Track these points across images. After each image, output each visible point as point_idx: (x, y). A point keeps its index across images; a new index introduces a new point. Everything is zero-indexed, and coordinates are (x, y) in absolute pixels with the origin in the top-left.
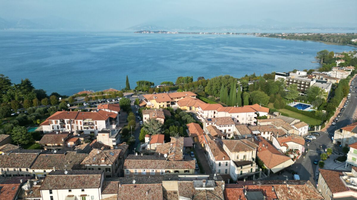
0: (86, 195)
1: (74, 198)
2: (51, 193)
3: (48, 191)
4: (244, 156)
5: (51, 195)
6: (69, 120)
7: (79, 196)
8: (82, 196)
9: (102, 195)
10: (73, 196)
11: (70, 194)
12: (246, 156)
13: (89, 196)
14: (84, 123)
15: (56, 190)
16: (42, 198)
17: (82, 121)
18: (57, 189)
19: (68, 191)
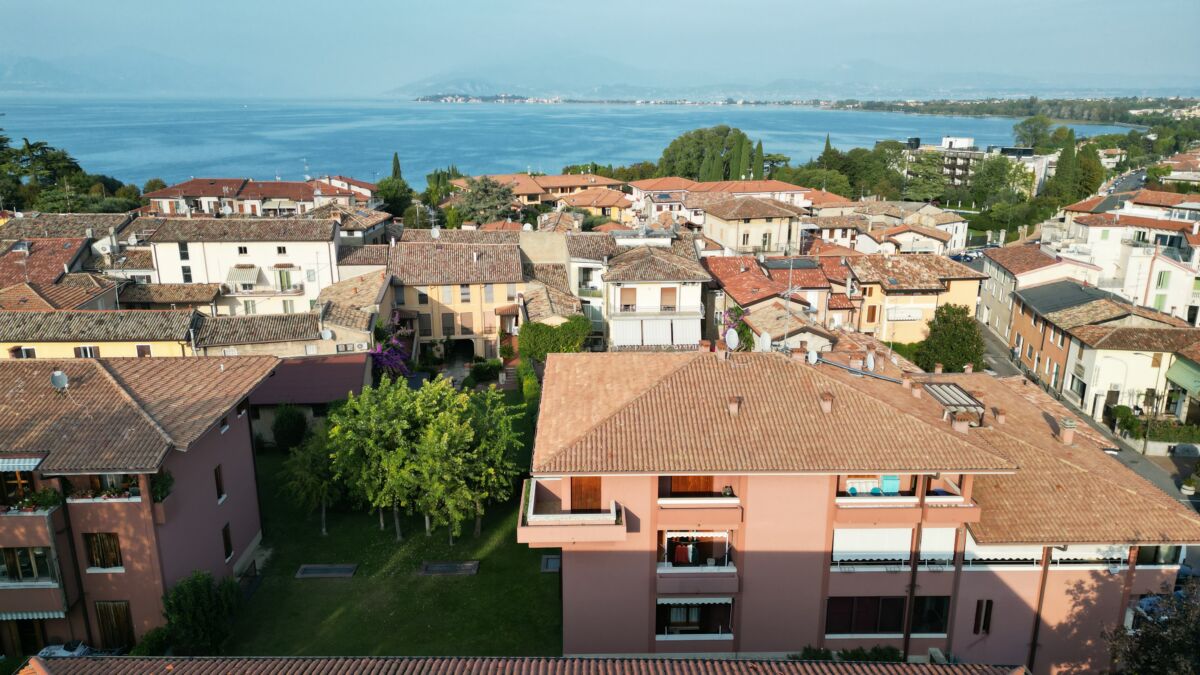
0: (291, 266)
1: (255, 272)
2: (184, 256)
3: (175, 247)
4: (765, 236)
5: (185, 263)
6: (215, 199)
7: (270, 268)
8: (278, 266)
9: (340, 267)
10: (252, 267)
11: (244, 260)
12: (770, 235)
13: (300, 268)
14: (264, 210)
15: (200, 244)
16: (156, 272)
17: (257, 203)
18: (203, 242)
19: (237, 251)
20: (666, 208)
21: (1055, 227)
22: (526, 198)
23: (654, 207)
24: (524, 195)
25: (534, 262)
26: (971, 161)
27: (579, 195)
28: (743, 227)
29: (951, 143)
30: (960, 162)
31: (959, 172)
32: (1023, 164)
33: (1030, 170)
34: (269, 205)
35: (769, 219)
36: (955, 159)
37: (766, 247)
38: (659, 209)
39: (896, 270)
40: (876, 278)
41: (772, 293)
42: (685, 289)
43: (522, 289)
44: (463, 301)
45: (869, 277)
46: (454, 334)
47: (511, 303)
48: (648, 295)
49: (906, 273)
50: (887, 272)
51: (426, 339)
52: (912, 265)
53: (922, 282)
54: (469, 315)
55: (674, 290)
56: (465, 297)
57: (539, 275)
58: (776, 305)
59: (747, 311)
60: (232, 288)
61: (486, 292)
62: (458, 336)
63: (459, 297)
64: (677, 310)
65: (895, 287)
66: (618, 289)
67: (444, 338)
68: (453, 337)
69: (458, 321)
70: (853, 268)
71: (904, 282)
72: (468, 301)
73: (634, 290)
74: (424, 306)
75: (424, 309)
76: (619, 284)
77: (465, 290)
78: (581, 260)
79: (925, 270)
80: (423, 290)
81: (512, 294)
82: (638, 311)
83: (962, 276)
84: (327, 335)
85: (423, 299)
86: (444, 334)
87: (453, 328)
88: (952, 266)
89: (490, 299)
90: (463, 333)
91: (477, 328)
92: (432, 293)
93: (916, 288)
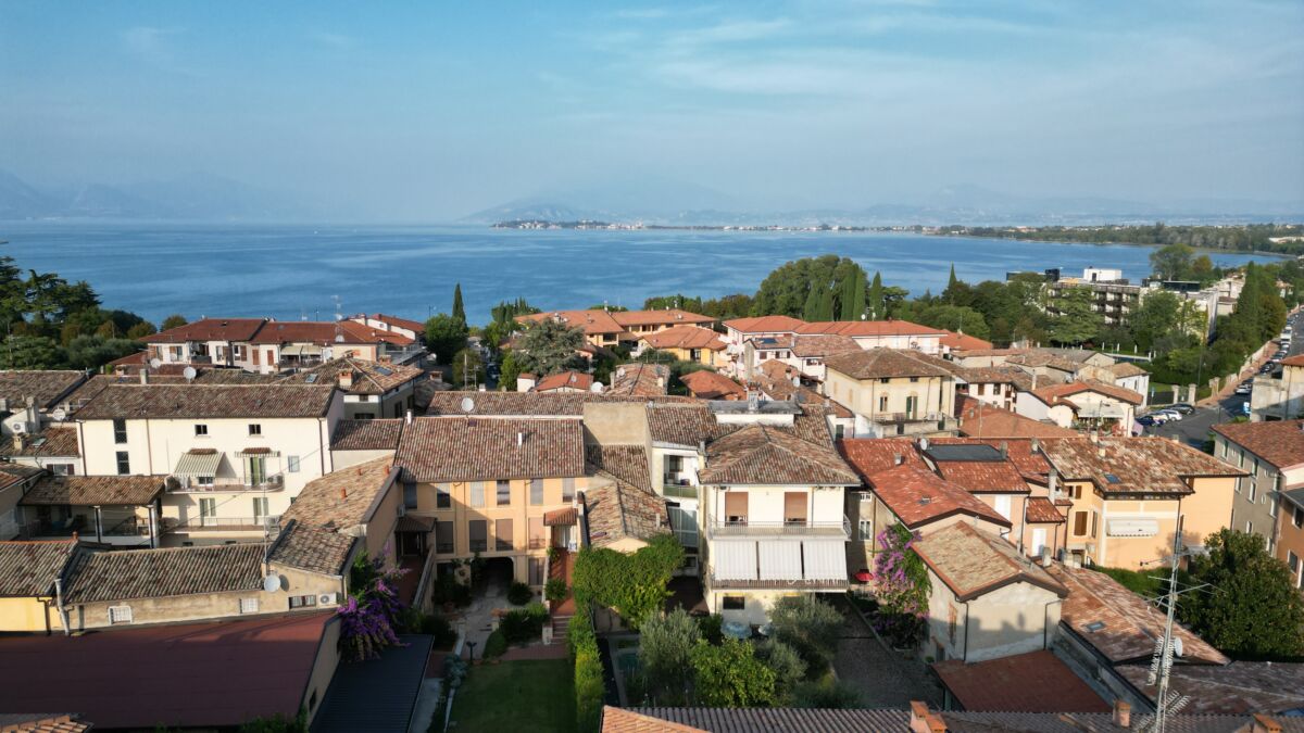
0: (267, 451)
1: (216, 459)
2: (121, 437)
3: (109, 426)
4: (909, 399)
5: (122, 447)
7: (237, 454)
8: (248, 451)
9: (334, 452)
10: (213, 452)
11: (202, 443)
12: (916, 398)
13: (279, 454)
14: (283, 357)
15: (144, 421)
16: (81, 460)
17: (275, 348)
18: (147, 419)
19: (193, 431)
20: (771, 356)
21: (1270, 385)
22: (601, 337)
23: (757, 354)
24: (598, 334)
25: (602, 444)
26: (1124, 296)
27: (664, 333)
28: (880, 389)
29: (1094, 276)
30: (1110, 297)
31: (1109, 308)
32: (1193, 302)
33: (1203, 309)
34: (289, 351)
35: (914, 379)
36: (1104, 293)
37: (911, 414)
38: (763, 356)
39: (1113, 462)
40: (1086, 473)
41: (953, 507)
42: (819, 494)
43: (582, 485)
44: (500, 503)
45: (1076, 471)
46: (485, 549)
47: (567, 506)
48: (766, 503)
49: (1129, 466)
50: (1099, 463)
51: (445, 558)
52: (1134, 454)
53: (1155, 480)
54: (507, 524)
55: (803, 496)
56: (503, 497)
57: (609, 463)
58: (961, 525)
59: (917, 533)
60: (184, 483)
61: (532, 491)
62: (491, 552)
63: (494, 497)
64: (809, 525)
65: (1116, 488)
66: (722, 494)
67: (471, 555)
68: (484, 555)
69: (492, 531)
70: (1050, 456)
71: (1129, 481)
72: (507, 502)
73: (745, 495)
74: (443, 510)
75: (444, 515)
76: (722, 488)
77: (503, 487)
78: (667, 444)
79: (1154, 461)
80: (443, 488)
81: (569, 492)
82: (750, 525)
83: (1211, 472)
84: (274, 583)
85: (444, 500)
86: (471, 550)
87: (485, 541)
88: (1192, 456)
89: (537, 500)
90: (498, 549)
91: (519, 540)
92: (456, 492)
93: (1147, 489)
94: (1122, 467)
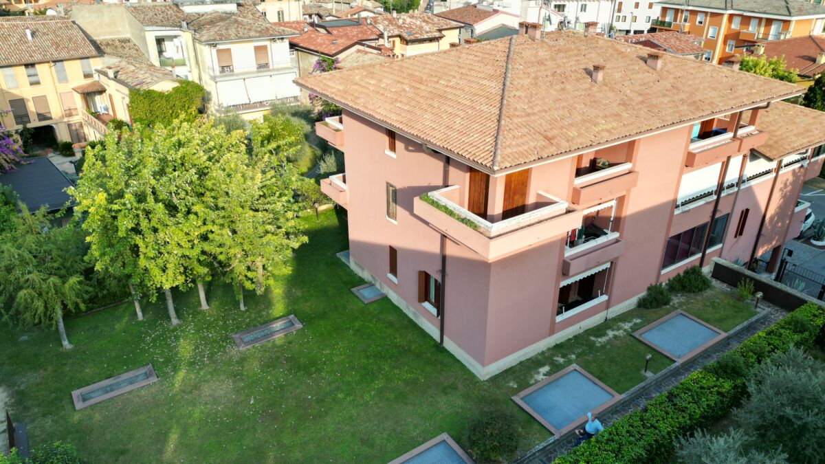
39: (407, 26)
40: (397, 32)
41: (352, 42)
42: (275, 46)
43: (97, 64)
44: (32, 84)
45: (392, 32)
46: (29, 122)
47: (89, 81)
48: (243, 54)
49: (414, 27)
50: (400, 27)
52: (414, 21)
53: (427, 32)
54: (41, 100)
55: (265, 48)
56: (34, 79)
57: (108, 50)
58: (359, 51)
61: (57, 71)
62: (35, 123)
63: (26, 80)
64: (271, 67)
65: (412, 38)
66: (214, 51)
67: (20, 127)
68: (29, 126)
69: (31, 107)
70: (377, 26)
71: (417, 33)
72: (38, 83)
73: (229, 50)
76: (215, 46)
77: (31, 71)
78: (156, 28)
79: (424, 24)
81: (87, 71)
82: (235, 71)
83: (449, 27)
86: (17, 124)
87: (27, 116)
88: (439, 20)
89: (63, 79)
90: (40, 120)
91: (56, 111)
93: (426, 37)
94: (411, 28)
